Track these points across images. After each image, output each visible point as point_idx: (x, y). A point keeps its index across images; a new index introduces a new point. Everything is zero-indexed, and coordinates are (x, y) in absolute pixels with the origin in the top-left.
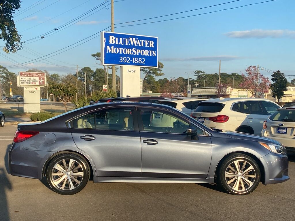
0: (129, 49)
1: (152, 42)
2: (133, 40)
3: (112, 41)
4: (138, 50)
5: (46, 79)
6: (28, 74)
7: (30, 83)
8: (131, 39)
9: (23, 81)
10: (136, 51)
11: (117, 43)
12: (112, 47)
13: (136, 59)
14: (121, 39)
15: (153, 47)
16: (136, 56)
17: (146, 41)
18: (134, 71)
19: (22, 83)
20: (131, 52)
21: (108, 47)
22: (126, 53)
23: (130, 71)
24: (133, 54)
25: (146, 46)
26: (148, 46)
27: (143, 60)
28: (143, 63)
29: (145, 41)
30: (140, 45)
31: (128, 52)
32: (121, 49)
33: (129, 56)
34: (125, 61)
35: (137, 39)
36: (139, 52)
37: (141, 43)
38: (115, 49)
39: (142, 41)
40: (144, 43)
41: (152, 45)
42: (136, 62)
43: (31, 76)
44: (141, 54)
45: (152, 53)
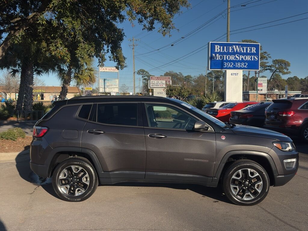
0: (232, 56)
2: (236, 47)
3: (218, 50)
5: (171, 81)
6: (157, 78)
7: (158, 86)
8: (234, 46)
9: (153, 84)
10: (239, 57)
11: (222, 51)
12: (217, 55)
13: (239, 64)
14: (225, 47)
15: (255, 52)
16: (239, 61)
17: (249, 48)
18: (237, 74)
19: (152, 85)
21: (214, 55)
23: (233, 74)
24: (236, 59)
25: (248, 52)
26: (250, 52)
27: (245, 65)
28: (245, 67)
29: (247, 48)
30: (242, 52)
31: (232, 58)
32: (225, 56)
33: (233, 61)
34: (228, 66)
35: (240, 46)
36: (242, 57)
37: (243, 49)
39: (245, 48)
40: (247, 50)
41: (254, 50)
42: (239, 66)
43: (159, 79)
44: (244, 59)
45: (254, 57)
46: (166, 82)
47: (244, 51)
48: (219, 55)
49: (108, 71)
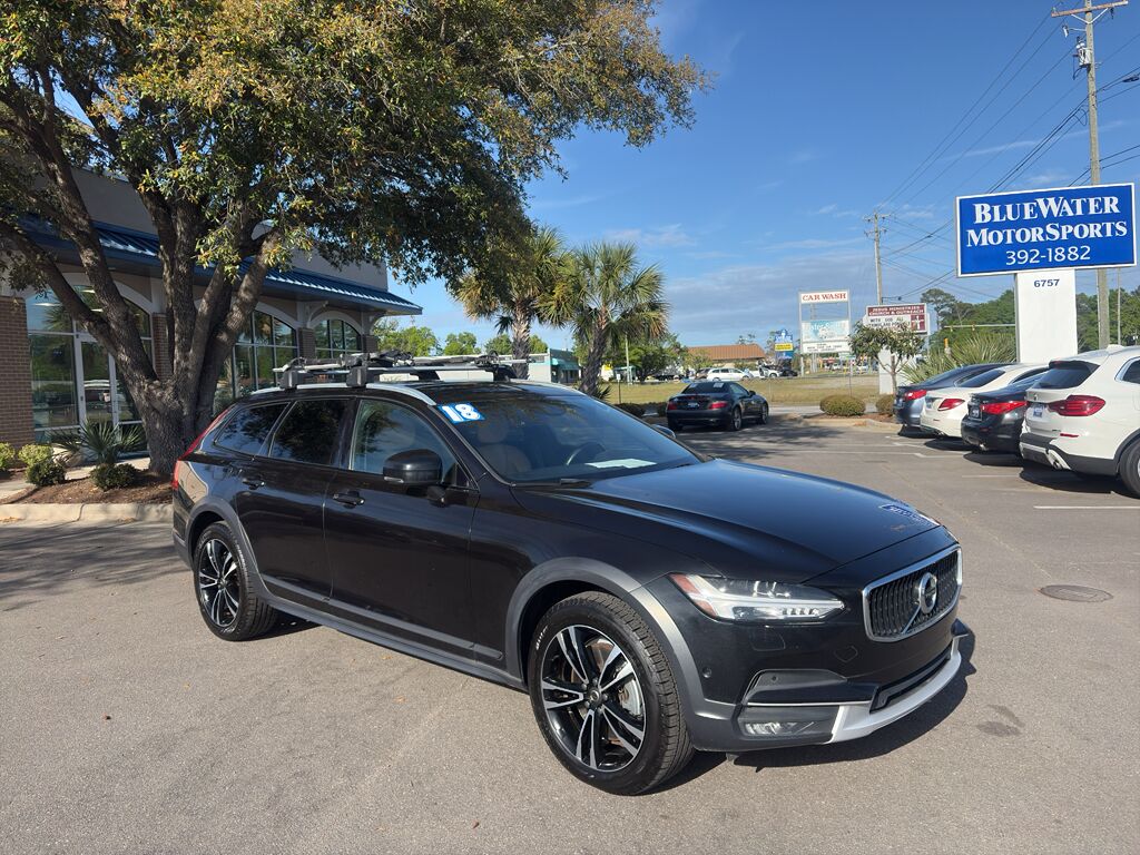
0: (1034, 230)
1: (1111, 201)
2: (1046, 203)
3: (983, 217)
4: (1064, 228)
5: (926, 316)
6: (886, 309)
8: (1041, 201)
10: (1060, 230)
11: (997, 219)
12: (984, 231)
13: (1060, 251)
14: (1009, 208)
15: (1116, 210)
16: (1060, 243)
17: (1092, 201)
18: (1054, 282)
20: (1043, 235)
21: (972, 232)
22: (1026, 241)
23: (1041, 283)
24: (1048, 239)
25: (1092, 212)
26: (1097, 210)
27: (1081, 252)
28: (1082, 258)
29: (1088, 201)
30: (1070, 214)
31: (1035, 235)
32: (1009, 232)
33: (1038, 245)
34: (1022, 260)
35: (1061, 198)
36: (1070, 231)
37: (1073, 207)
38: (992, 233)
39: (1079, 202)
40: (1086, 206)
41: (1111, 206)
42: (1059, 257)
43: (893, 313)
44: (1077, 235)
45: (1113, 228)
46: (913, 318)
47: (1074, 210)
48: (988, 232)
49: (822, 300)
